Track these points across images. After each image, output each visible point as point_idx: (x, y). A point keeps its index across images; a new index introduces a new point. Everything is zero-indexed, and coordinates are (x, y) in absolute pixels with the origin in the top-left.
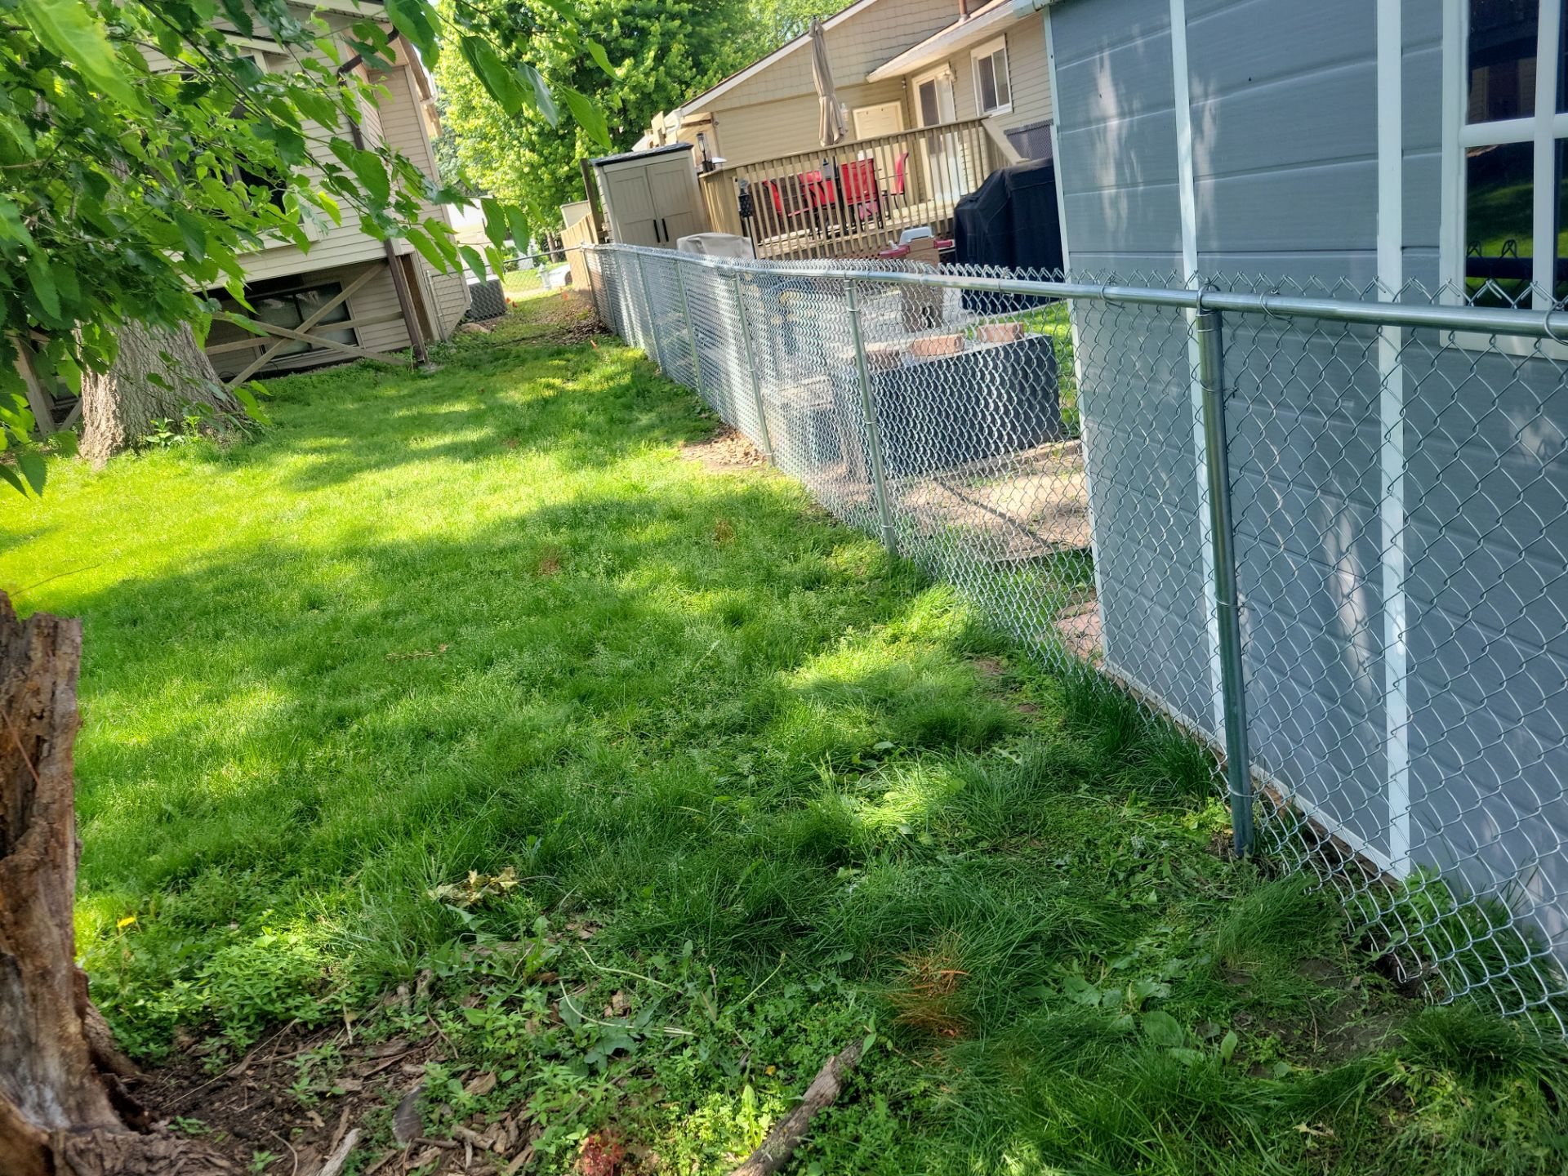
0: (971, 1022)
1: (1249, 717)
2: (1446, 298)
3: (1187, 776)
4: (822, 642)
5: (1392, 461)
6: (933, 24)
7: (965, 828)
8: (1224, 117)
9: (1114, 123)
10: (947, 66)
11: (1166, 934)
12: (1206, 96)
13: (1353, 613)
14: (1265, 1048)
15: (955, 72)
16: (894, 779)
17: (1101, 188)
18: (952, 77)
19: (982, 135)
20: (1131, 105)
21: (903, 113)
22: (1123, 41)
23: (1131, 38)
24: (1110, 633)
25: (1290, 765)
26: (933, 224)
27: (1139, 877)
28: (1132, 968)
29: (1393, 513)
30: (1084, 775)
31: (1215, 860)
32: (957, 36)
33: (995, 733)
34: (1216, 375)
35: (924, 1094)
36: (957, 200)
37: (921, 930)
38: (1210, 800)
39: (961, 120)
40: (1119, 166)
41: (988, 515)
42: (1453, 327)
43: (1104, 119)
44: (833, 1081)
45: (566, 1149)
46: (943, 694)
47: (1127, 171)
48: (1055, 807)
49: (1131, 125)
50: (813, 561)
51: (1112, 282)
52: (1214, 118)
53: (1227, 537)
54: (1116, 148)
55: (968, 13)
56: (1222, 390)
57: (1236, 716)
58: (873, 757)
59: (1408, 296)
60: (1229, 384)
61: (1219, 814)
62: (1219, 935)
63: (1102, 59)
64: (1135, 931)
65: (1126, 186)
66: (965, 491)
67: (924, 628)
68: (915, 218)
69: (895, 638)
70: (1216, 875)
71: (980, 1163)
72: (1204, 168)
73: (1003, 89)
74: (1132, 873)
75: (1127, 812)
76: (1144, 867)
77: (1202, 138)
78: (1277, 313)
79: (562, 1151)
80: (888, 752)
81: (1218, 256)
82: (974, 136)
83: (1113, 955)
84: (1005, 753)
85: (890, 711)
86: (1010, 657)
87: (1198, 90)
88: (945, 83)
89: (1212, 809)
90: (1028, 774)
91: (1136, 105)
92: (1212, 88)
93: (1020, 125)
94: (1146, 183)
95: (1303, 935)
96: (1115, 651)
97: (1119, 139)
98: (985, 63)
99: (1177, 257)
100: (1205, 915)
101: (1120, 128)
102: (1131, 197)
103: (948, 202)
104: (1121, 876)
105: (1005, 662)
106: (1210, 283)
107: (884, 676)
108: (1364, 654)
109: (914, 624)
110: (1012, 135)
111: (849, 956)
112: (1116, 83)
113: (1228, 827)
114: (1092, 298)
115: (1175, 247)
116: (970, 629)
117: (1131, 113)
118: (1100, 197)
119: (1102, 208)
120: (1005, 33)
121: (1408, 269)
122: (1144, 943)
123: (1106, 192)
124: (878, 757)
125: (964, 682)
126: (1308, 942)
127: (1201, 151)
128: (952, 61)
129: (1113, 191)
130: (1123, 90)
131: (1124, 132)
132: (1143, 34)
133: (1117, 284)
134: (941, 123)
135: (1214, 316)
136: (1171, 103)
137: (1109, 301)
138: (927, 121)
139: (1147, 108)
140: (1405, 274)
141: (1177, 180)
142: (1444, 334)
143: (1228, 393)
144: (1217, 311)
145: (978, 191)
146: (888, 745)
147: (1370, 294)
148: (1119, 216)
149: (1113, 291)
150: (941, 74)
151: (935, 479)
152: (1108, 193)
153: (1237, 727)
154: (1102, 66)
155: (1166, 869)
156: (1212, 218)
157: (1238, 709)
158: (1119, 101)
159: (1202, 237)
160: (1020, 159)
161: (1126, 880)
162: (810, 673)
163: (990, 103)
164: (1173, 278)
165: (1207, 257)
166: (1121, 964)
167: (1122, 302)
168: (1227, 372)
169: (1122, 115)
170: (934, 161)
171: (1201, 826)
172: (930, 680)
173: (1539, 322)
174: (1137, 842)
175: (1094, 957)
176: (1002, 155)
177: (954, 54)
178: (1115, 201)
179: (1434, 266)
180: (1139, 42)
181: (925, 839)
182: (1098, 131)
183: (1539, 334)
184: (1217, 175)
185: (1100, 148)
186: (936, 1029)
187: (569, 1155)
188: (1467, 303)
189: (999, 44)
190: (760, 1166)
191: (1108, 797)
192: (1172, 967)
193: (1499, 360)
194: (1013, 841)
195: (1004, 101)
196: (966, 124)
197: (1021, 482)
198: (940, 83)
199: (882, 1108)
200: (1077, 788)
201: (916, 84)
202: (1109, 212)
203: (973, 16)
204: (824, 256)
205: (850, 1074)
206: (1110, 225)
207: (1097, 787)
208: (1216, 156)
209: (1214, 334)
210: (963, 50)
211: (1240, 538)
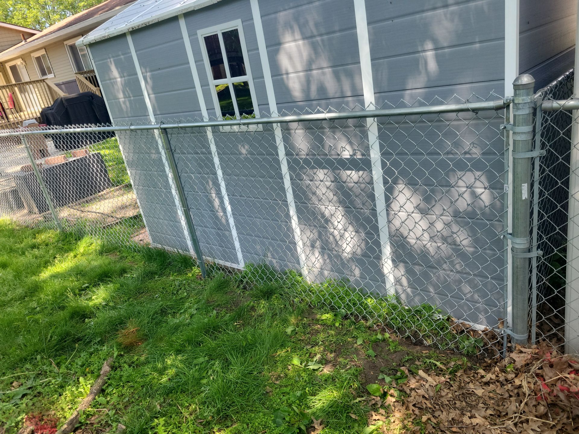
0: (145, 338)
1: (198, 239)
2: (219, 119)
3: (186, 263)
4: (46, 264)
5: (216, 160)
6: (10, 43)
7: (124, 297)
8: (153, 78)
9: (119, 80)
10: (21, 60)
11: (192, 301)
12: (146, 72)
13: (217, 203)
14: (223, 313)
15: (25, 62)
16: (94, 292)
17: (119, 99)
18: (24, 64)
19: (45, 85)
20: (123, 75)
21: (4, 77)
22: (117, 56)
23: (119, 56)
24: (151, 235)
25: (210, 252)
26: (36, 119)
27: (180, 291)
28: (185, 311)
29: (220, 173)
30: (156, 273)
31: (199, 281)
32: (23, 48)
33: (123, 271)
34: (169, 147)
35: (137, 360)
36: (40, 110)
37: (120, 324)
38: (193, 267)
39: (32, 80)
40: (124, 92)
41: (94, 214)
42: (222, 125)
43: (116, 78)
44: (108, 367)
45: (19, 422)
46: (101, 266)
47: (127, 94)
48: (150, 284)
49: (125, 80)
50: (30, 241)
51: (131, 125)
52: (150, 78)
53: (182, 190)
54: (121, 87)
55: (25, 39)
56: (172, 150)
57: (195, 240)
58: (83, 290)
59: (210, 120)
60: (173, 148)
61: (196, 270)
62: (206, 294)
63: (111, 61)
64: (183, 303)
65: (127, 98)
66: (82, 209)
67: (85, 250)
68: (27, 116)
69: (75, 256)
70: (200, 284)
71: (160, 364)
72: (150, 92)
73: (49, 68)
74: (178, 291)
75: (171, 278)
76: (181, 289)
77: (148, 83)
78: (181, 128)
79: (17, 424)
80: (88, 287)
81: (160, 116)
82: (42, 85)
83: (179, 310)
84: (129, 276)
85: (83, 276)
86: (120, 252)
87: (144, 70)
88: (22, 66)
89: (194, 270)
90: (138, 278)
91: (125, 74)
92: (148, 70)
93: (61, 82)
94: (133, 97)
95: (225, 287)
96: (154, 241)
97: (122, 84)
98: (38, 59)
99: (148, 117)
100: (199, 293)
101: (121, 81)
102: (130, 101)
103: (37, 111)
104: (175, 293)
105: (118, 253)
106: (161, 122)
107: (77, 267)
108: (222, 214)
109: (81, 250)
110: (58, 85)
111: (99, 339)
112: (117, 68)
113: (199, 273)
114: (125, 130)
115: (147, 114)
116: (103, 246)
117: (124, 77)
118: (119, 102)
119: (120, 105)
120: (45, 48)
121: (209, 114)
122: (187, 305)
123: (121, 100)
124: (84, 289)
125: (107, 261)
126: (226, 289)
127: (148, 87)
128: (24, 57)
129: (123, 99)
130: (120, 70)
131: (123, 83)
132: (123, 54)
133: (133, 125)
134: (23, 81)
135: (165, 131)
136: (136, 74)
137: (132, 130)
138: (16, 81)
139: (129, 75)
140: (209, 116)
141: (143, 95)
142: (221, 127)
143: (173, 151)
144: (165, 129)
145: (52, 106)
146: (87, 285)
147: (202, 121)
148: (127, 106)
149: (132, 127)
150: (19, 62)
151: (69, 207)
152: (122, 100)
153: (196, 243)
154: (111, 63)
155: (187, 286)
156: (156, 106)
157: (195, 237)
158: (119, 73)
159: (154, 111)
160: (64, 94)
161: (177, 293)
162: (45, 274)
163: (44, 73)
164: (150, 123)
165: (157, 116)
166: (182, 311)
167: (135, 130)
168: (171, 146)
169: (121, 77)
170: (23, 96)
171: (193, 275)
172: (95, 263)
173: (239, 122)
174: (177, 283)
175: (174, 313)
176: (56, 93)
177: (23, 55)
178: (124, 103)
179: (215, 113)
180: (122, 57)
181: (111, 304)
182: (114, 82)
183: (239, 124)
184: (155, 94)
185: (116, 87)
186: (135, 344)
187: (20, 423)
188: (224, 120)
189: (43, 52)
190: (93, 394)
191: (165, 277)
192: (196, 306)
193: (234, 133)
194: (140, 296)
195: (50, 73)
196: (34, 82)
197: (103, 202)
198: (18, 66)
199: (126, 366)
200: (155, 278)
201: (8, 66)
202: (123, 106)
203: (28, 40)
204: (7, 128)
205: (113, 363)
206: (125, 109)
207: (161, 275)
208: (153, 88)
209: (166, 136)
210: (26, 54)
211: (185, 189)
